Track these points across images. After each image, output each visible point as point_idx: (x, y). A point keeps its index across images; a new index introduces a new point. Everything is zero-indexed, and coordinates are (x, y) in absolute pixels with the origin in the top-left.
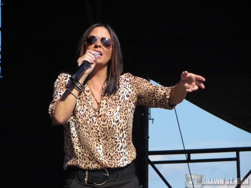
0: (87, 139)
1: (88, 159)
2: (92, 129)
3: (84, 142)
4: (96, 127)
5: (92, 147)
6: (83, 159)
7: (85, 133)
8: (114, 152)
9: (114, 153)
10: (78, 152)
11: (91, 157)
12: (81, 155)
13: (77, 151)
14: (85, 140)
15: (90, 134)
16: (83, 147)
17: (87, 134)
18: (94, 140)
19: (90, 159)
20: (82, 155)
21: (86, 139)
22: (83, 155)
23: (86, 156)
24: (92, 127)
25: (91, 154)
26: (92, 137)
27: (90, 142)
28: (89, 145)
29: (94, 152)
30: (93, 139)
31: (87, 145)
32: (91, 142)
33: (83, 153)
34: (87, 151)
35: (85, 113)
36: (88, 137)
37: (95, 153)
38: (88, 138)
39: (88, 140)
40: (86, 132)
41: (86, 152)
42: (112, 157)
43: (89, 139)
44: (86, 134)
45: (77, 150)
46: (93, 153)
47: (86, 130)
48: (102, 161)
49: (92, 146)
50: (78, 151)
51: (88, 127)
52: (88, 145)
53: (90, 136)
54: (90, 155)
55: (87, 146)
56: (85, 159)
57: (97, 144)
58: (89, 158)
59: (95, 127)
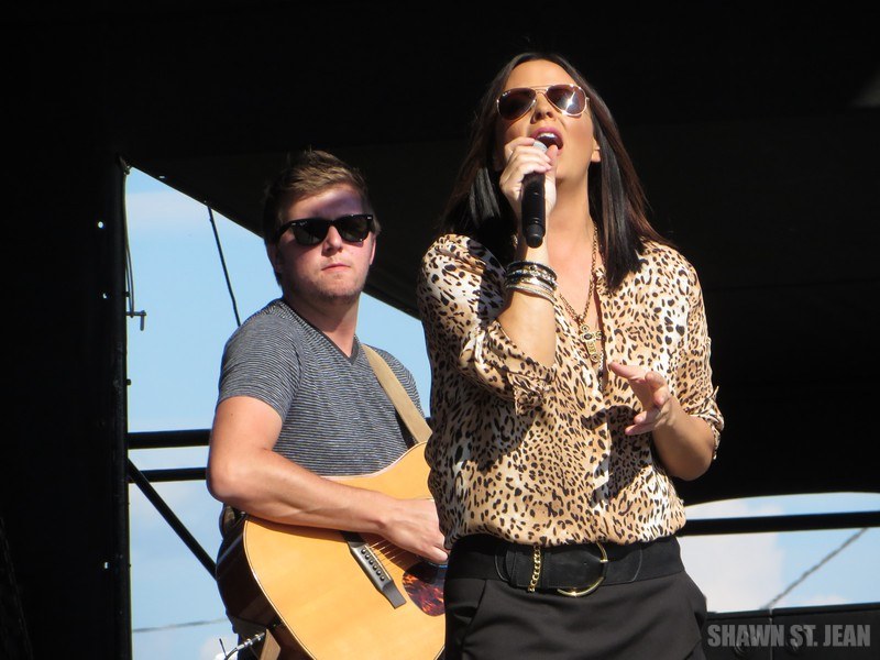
0: (560, 440)
1: (547, 512)
2: (582, 405)
3: (544, 451)
4: (594, 402)
5: (572, 469)
6: (527, 514)
7: (558, 418)
8: (638, 491)
9: (638, 495)
10: (512, 488)
11: (556, 506)
12: (521, 497)
13: (508, 485)
14: (550, 446)
15: (575, 423)
16: (536, 471)
17: (564, 423)
18: (583, 444)
19: (551, 511)
20: (524, 499)
21: (556, 440)
22: (531, 497)
23: (540, 503)
24: (582, 400)
25: (559, 492)
26: (578, 432)
27: (567, 449)
28: (561, 460)
29: (574, 483)
30: (580, 440)
31: (554, 459)
32: (572, 449)
33: (532, 491)
34: (548, 484)
35: (559, 353)
36: (566, 433)
37: (575, 488)
38: (564, 437)
39: (561, 445)
40: (561, 417)
41: (542, 487)
42: (629, 505)
43: (566, 441)
44: (560, 421)
45: (509, 480)
46: (570, 488)
47: (562, 410)
48: (596, 517)
49: (569, 466)
50: (511, 484)
51: (570, 398)
52: (558, 462)
53: (571, 430)
54: (555, 496)
55: (553, 465)
56: (532, 513)
57: (595, 455)
58: (549, 506)
59: (590, 399)
